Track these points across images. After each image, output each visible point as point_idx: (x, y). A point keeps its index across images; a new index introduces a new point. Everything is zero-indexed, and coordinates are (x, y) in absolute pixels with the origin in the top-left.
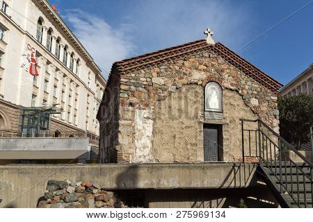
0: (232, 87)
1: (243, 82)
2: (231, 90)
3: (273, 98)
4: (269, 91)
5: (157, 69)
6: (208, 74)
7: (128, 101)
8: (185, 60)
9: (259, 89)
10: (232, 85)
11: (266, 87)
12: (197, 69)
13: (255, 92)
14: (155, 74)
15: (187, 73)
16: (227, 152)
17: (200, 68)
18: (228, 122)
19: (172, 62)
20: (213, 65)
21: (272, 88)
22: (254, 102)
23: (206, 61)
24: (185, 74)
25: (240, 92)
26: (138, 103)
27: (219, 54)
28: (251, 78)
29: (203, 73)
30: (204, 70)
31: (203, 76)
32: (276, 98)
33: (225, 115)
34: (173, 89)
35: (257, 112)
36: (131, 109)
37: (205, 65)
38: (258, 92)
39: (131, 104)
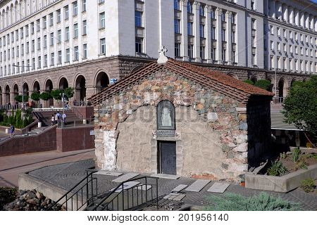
0: (185, 104)
3: (238, 109)
4: (233, 101)
5: (117, 97)
6: (160, 93)
7: (99, 125)
8: (139, 84)
10: (185, 101)
11: (229, 97)
12: (150, 90)
13: (214, 105)
14: (116, 101)
15: (141, 96)
16: (179, 168)
17: (152, 89)
18: (180, 138)
19: (128, 88)
20: (165, 84)
21: (237, 98)
22: (212, 117)
23: (159, 81)
24: (139, 98)
25: (195, 107)
26: (105, 126)
27: (172, 72)
28: (209, 90)
29: (155, 93)
30: (157, 91)
31: (156, 96)
32: (245, 109)
33: (177, 132)
34: (129, 112)
35: (215, 127)
36: (101, 130)
37: (157, 85)
38: (218, 105)
39: (101, 127)
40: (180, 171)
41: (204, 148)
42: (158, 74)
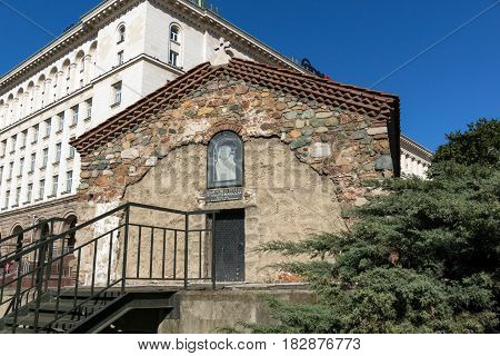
0: (264, 133)
1: (291, 115)
2: (262, 136)
3: (371, 131)
4: (360, 118)
5: (130, 136)
6: (215, 119)
7: (88, 193)
8: (174, 108)
9: (333, 121)
10: (264, 127)
11: (352, 110)
12: (194, 116)
13: (322, 129)
14: (126, 144)
15: (176, 128)
16: (251, 264)
17: (200, 114)
18: (253, 201)
19: (153, 117)
20: (225, 102)
21: (368, 110)
22: (320, 150)
23: (212, 98)
24: (172, 131)
25: (283, 136)
26: (100, 194)
27: (239, 78)
28: (312, 103)
29: (204, 121)
30: (207, 116)
31: (206, 125)
32: (385, 129)
33: (248, 189)
34: (152, 161)
35: (325, 170)
36: (91, 203)
37: (210, 105)
38: (330, 127)
39: (92, 196)
40: (254, 269)
41: (304, 217)
42: (213, 85)
